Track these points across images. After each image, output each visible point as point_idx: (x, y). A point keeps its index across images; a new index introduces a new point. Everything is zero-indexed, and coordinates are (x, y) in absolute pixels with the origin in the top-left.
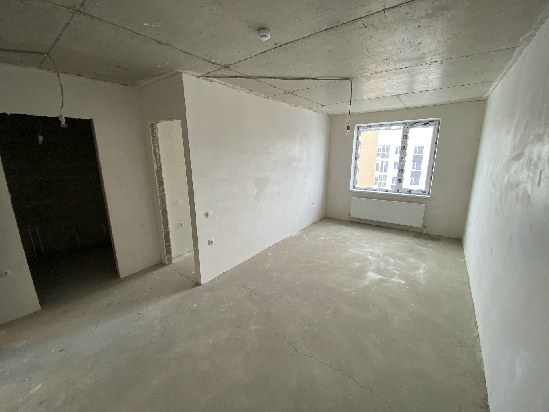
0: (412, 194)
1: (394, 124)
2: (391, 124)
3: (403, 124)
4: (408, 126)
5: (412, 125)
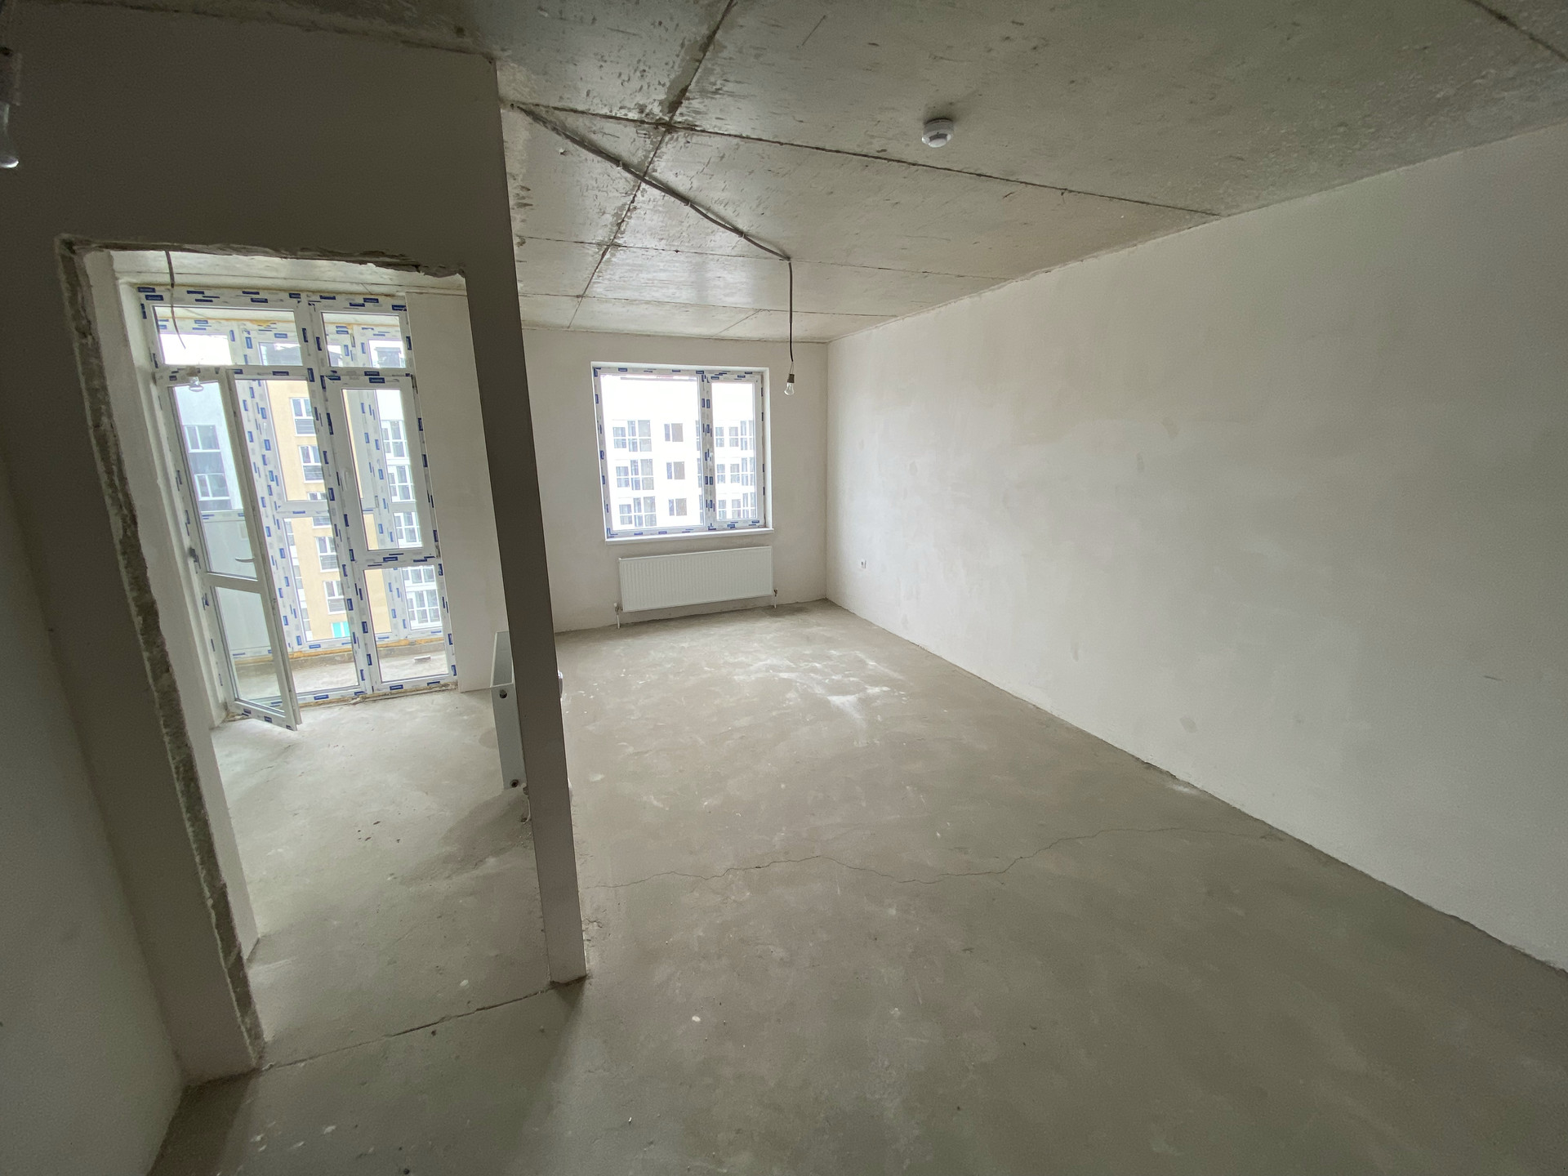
0: (736, 529)
1: (679, 371)
2: (673, 371)
3: (698, 372)
4: (710, 379)
5: (718, 376)
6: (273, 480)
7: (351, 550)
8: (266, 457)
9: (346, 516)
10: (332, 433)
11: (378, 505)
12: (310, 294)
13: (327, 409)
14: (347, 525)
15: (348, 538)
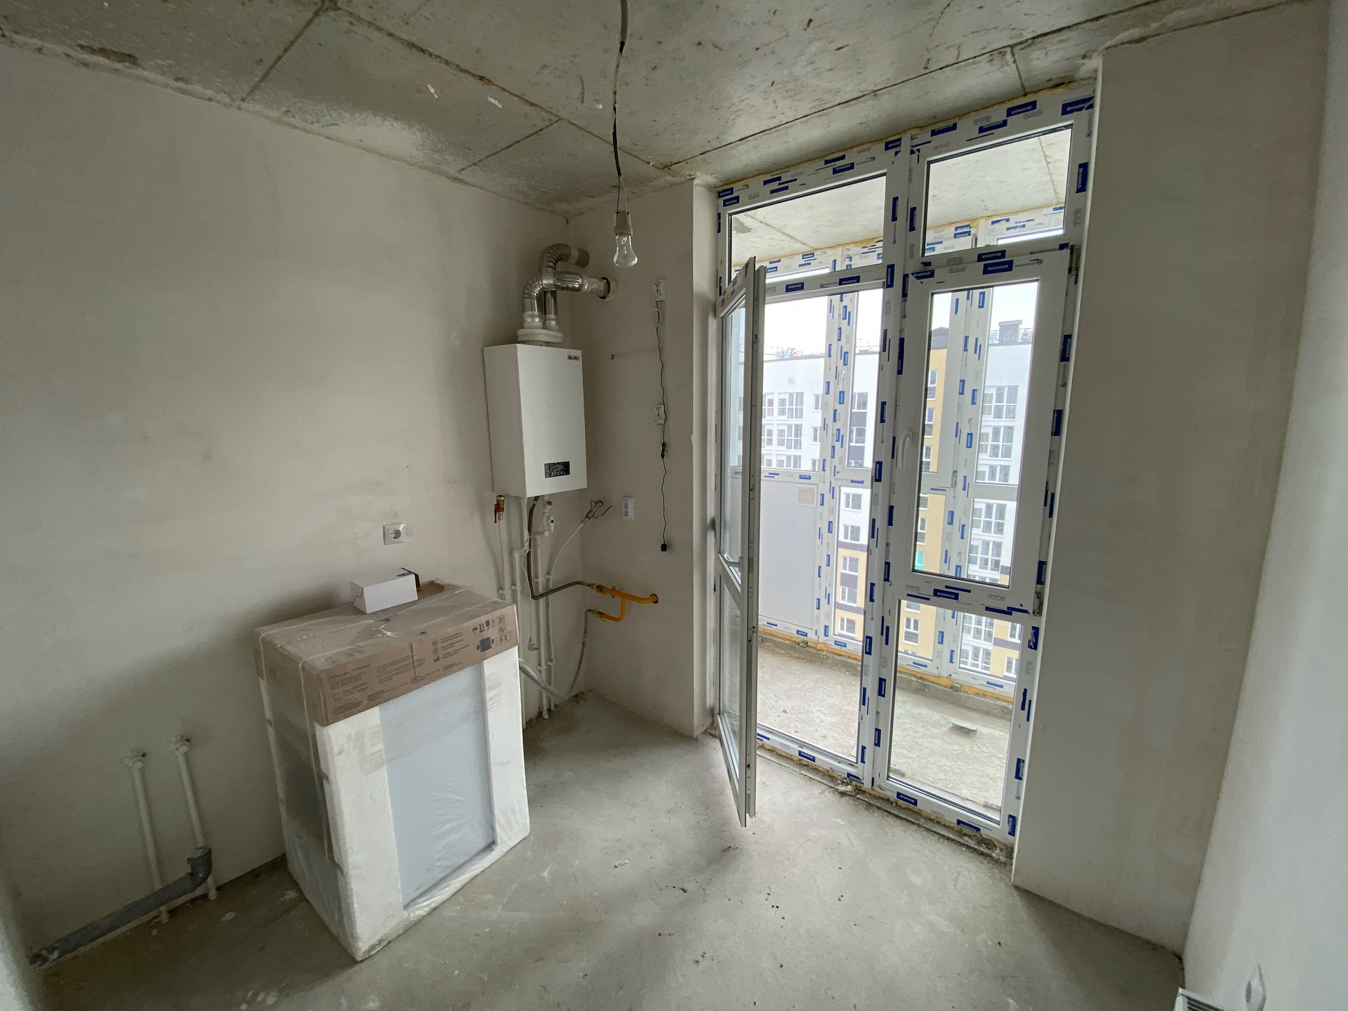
6: (838, 441)
7: (887, 564)
8: (837, 412)
9: (891, 508)
10: (900, 372)
11: (954, 484)
12: (914, 132)
13: (901, 331)
14: (890, 523)
15: (888, 544)
